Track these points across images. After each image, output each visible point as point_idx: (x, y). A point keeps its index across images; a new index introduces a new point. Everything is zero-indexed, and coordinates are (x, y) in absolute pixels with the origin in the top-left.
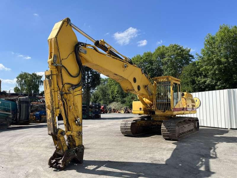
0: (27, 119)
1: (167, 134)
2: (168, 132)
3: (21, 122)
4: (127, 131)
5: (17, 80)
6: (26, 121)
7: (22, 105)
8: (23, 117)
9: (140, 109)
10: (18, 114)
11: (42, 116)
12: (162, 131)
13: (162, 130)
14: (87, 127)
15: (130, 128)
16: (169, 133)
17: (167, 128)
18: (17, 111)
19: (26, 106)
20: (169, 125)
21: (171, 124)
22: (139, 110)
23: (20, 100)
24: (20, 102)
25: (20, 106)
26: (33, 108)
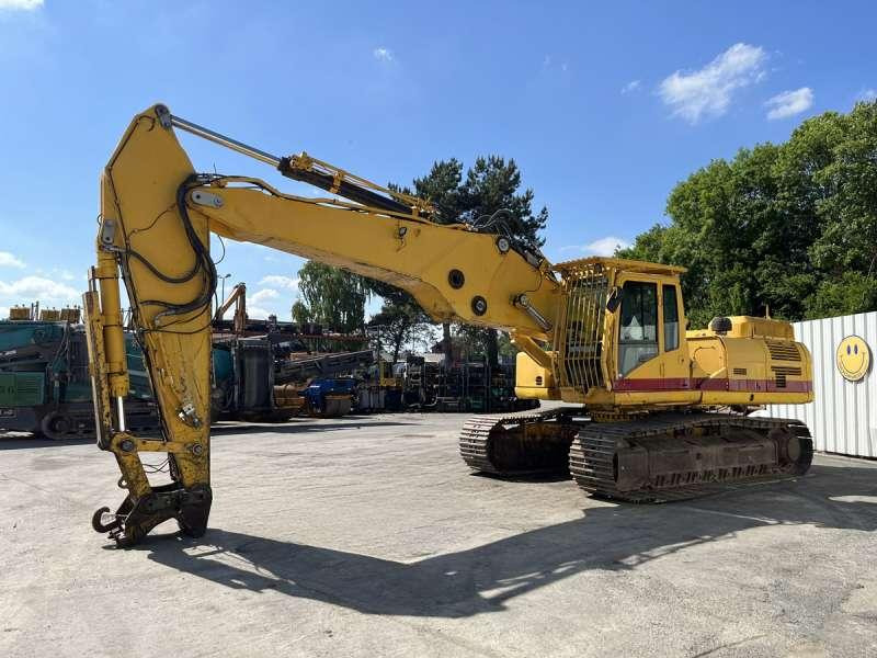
0: (262, 406)
1: (587, 473)
2: (589, 467)
3: (246, 412)
4: (476, 457)
5: (300, 279)
6: (260, 409)
7: (247, 360)
8: (252, 398)
9: (539, 379)
10: (236, 387)
11: (329, 397)
12: (573, 464)
13: (574, 458)
14: (430, 437)
15: (483, 445)
16: (591, 470)
17: (586, 454)
18: (233, 380)
19: (259, 366)
20: (595, 442)
21: (604, 439)
22: (535, 383)
23: (241, 346)
24: (244, 352)
25: (241, 364)
26: (283, 372)
